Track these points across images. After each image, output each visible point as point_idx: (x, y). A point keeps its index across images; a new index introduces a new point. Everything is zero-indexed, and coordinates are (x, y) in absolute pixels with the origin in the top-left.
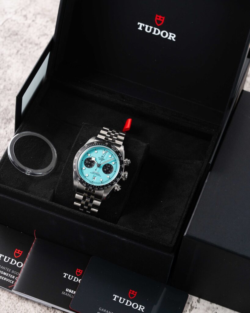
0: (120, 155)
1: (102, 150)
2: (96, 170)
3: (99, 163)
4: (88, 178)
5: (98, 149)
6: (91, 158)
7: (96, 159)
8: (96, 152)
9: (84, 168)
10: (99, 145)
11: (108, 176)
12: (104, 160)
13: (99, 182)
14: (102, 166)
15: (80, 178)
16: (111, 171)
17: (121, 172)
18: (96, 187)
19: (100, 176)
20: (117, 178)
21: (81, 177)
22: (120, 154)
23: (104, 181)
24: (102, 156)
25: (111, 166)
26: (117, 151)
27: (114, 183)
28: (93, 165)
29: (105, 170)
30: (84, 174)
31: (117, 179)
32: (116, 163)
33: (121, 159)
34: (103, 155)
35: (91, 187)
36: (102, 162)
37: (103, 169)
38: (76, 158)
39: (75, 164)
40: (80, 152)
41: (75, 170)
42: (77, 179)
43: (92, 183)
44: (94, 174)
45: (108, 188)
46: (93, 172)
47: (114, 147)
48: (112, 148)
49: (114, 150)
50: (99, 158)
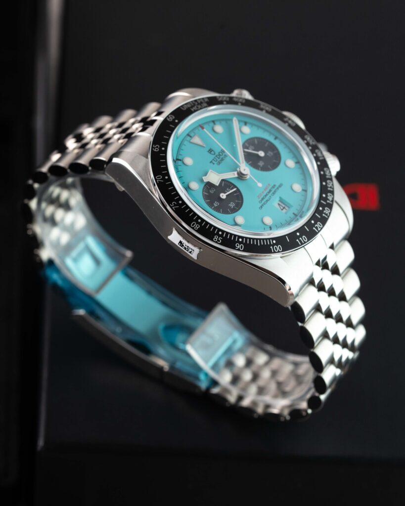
5: (178, 154)
8: (189, 161)
18: (322, 211)
19: (280, 186)
24: (210, 151)
26: (207, 100)
27: (319, 154)
28: (237, 190)
29: (261, 164)
35: (316, 223)
38: (198, 226)
39: (216, 238)
40: (175, 205)
41: (242, 246)
42: (275, 252)
43: (298, 217)
44: (267, 201)
45: (332, 178)
46: (260, 199)
47: (191, 104)
48: (194, 110)
49: (202, 106)
50: (214, 164)
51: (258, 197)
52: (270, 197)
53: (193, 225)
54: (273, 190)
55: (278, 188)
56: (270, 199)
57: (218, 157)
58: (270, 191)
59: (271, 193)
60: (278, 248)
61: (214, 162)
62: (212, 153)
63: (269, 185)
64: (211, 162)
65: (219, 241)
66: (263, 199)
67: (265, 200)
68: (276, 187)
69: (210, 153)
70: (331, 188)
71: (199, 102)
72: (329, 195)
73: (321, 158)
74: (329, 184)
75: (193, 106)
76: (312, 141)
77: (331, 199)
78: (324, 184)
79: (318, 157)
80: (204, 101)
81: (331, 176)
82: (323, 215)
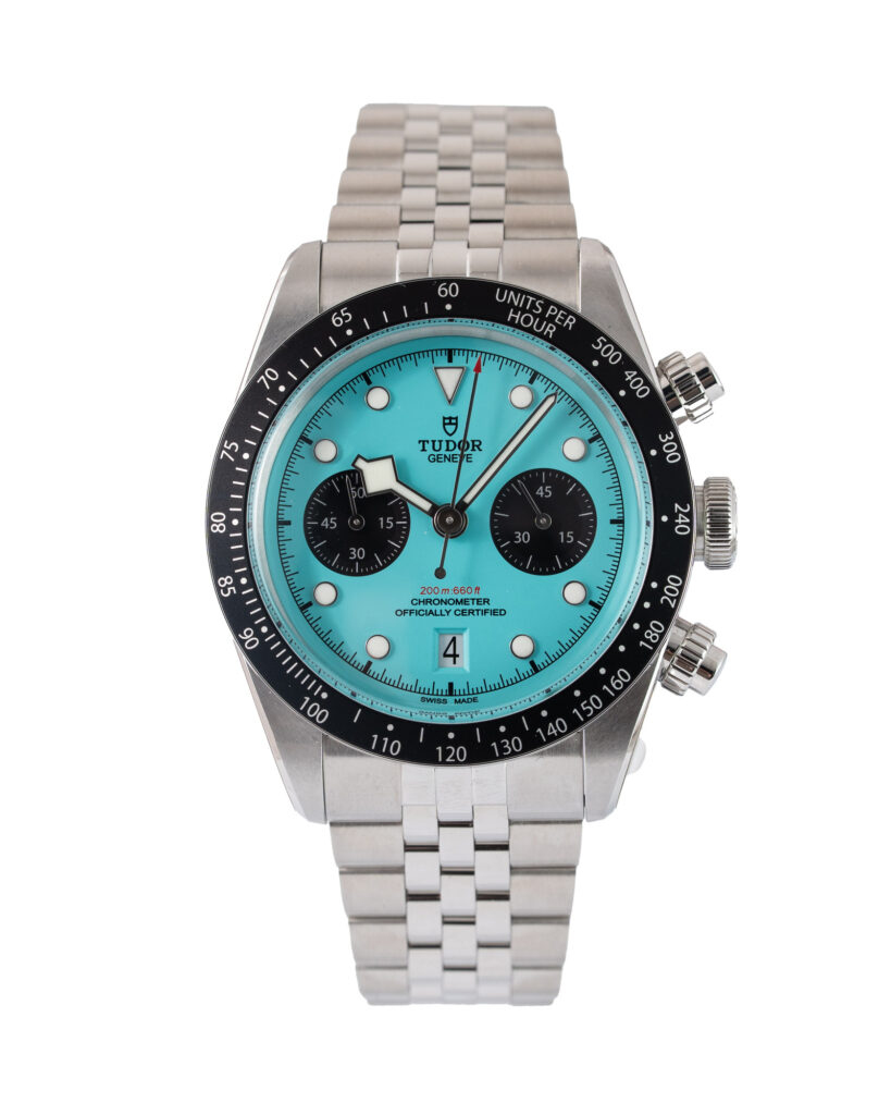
0: (611, 357)
1: (425, 362)
2: (440, 573)
3: (445, 496)
4: (392, 675)
5: (381, 367)
6: (356, 477)
8: (378, 398)
9: (325, 594)
10: (378, 326)
11: (570, 588)
12: (476, 455)
13: (509, 675)
14: (481, 510)
15: (324, 704)
16: (587, 530)
17: (673, 516)
18: (499, 737)
19: (494, 612)
20: (662, 583)
21: (327, 688)
22: (600, 347)
23: (554, 649)
24: (450, 421)
25: (559, 480)
26: (570, 322)
27: (651, 634)
28: (401, 534)
29: (523, 537)
30: (351, 647)
31: (660, 591)
32: (597, 437)
33: (630, 392)
34: (450, 412)
35: (455, 743)
36: (470, 471)
37: (502, 534)
38: (221, 528)
39: (226, 582)
40: (231, 452)
41: (254, 642)
42: (304, 713)
43: (451, 699)
44: (432, 613)
45: (613, 699)
46: (422, 598)
47: (526, 300)
48: (513, 319)
49: (539, 327)
50: (424, 450)
51: (424, 590)
53: (216, 517)
54: (472, 606)
55: (485, 612)
56: (442, 614)
57: (451, 446)
58: (464, 602)
59: (461, 607)
60: (318, 713)
61: (429, 446)
62: (450, 429)
63: (478, 589)
64: (423, 442)
65: (226, 592)
66: (426, 602)
67: (429, 607)
68: (486, 606)
69: (444, 424)
70: (584, 713)
71: (549, 312)
72: (560, 723)
73: (642, 643)
74: (588, 704)
75: (524, 310)
76: (672, 598)
77: (555, 731)
78: (577, 693)
79: (640, 635)
80: (560, 320)
81: (618, 693)
82: (494, 744)
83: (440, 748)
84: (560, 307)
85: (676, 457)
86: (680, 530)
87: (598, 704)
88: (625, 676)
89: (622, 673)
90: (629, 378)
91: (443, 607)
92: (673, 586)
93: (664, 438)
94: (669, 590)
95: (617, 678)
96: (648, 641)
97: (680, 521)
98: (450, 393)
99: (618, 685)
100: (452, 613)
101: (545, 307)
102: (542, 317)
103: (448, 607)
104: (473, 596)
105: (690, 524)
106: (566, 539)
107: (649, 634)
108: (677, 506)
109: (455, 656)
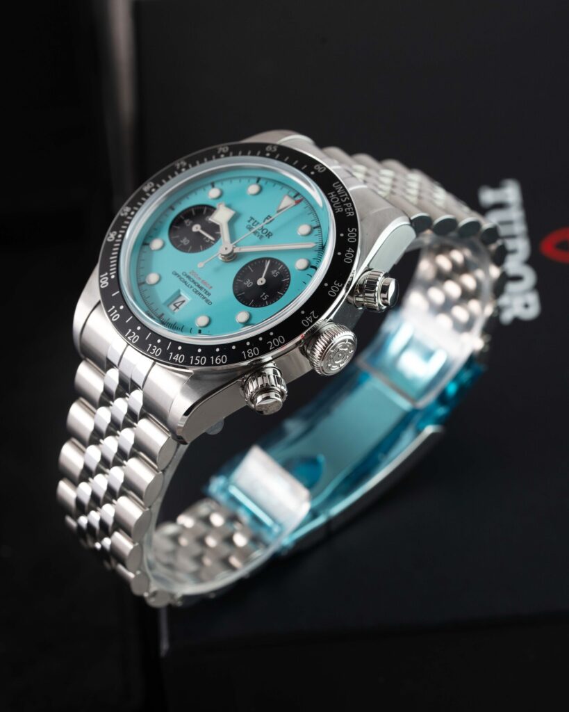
0: (351, 238)
1: (285, 191)
6: (211, 210)
7: (231, 223)
8: (254, 189)
9: (157, 245)
11: (243, 313)
12: (265, 238)
14: (244, 260)
15: (110, 280)
16: (273, 299)
17: (307, 314)
18: (155, 343)
19: (207, 301)
20: (275, 336)
21: (116, 274)
22: (350, 231)
25: (285, 273)
26: (350, 214)
28: (207, 246)
29: (247, 283)
31: (271, 338)
32: (314, 266)
33: (343, 256)
34: (273, 215)
35: (137, 332)
37: (242, 276)
38: (147, 189)
39: (127, 210)
40: (180, 165)
41: (112, 239)
42: (100, 279)
44: (185, 283)
45: (211, 365)
46: (188, 274)
47: (344, 194)
48: (331, 195)
49: (336, 205)
50: (249, 221)
51: (193, 272)
52: (191, 287)
54: (202, 292)
55: (204, 298)
56: (188, 286)
58: (201, 288)
59: (198, 289)
60: (104, 282)
61: (252, 221)
63: (211, 287)
64: (252, 218)
65: (123, 213)
66: (189, 277)
67: (187, 280)
68: (207, 296)
70: (195, 361)
71: (347, 204)
72: (182, 357)
73: (244, 352)
74: (199, 359)
75: (338, 196)
76: (273, 345)
77: (177, 359)
78: (199, 350)
79: (246, 348)
80: (348, 211)
81: (215, 365)
82: (150, 345)
83: (130, 330)
84: (353, 206)
85: (333, 294)
86: (304, 322)
87: (203, 362)
88: (224, 360)
89: (224, 358)
90: (349, 251)
91: (192, 284)
92: (279, 341)
93: (337, 283)
94: (275, 341)
95: (220, 358)
96: (247, 354)
97: (308, 319)
98: (281, 207)
99: (218, 361)
100: (192, 289)
101: (347, 201)
102: (342, 204)
103: (193, 285)
104: (207, 289)
105: (311, 324)
106: (264, 297)
107: (250, 351)
108: (313, 312)
109: (177, 308)
